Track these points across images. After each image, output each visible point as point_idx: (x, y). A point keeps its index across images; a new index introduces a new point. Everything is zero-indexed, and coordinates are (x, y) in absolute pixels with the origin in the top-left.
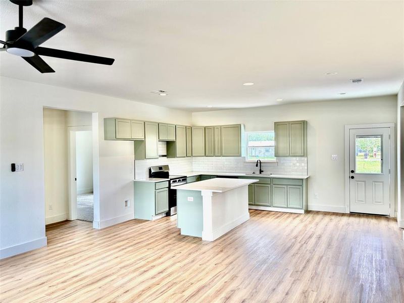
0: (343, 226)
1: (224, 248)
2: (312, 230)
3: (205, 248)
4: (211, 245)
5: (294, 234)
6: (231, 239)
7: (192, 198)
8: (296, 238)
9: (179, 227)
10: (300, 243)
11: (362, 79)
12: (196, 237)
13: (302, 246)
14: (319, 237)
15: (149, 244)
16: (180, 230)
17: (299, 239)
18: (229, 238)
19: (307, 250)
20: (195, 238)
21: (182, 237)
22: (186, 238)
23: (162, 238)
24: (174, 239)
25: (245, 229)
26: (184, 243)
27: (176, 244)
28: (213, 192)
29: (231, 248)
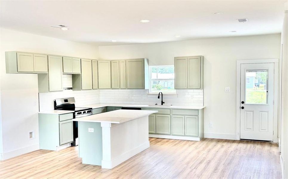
0: (232, 152)
1: (121, 175)
2: (204, 156)
3: (104, 175)
4: (110, 173)
5: (188, 160)
6: (128, 166)
7: (93, 129)
8: (188, 163)
9: (80, 157)
10: (190, 168)
11: (246, 19)
12: (96, 166)
13: (191, 171)
14: (209, 163)
15: (49, 174)
16: (81, 160)
17: (190, 165)
18: (127, 166)
19: (195, 175)
20: (95, 166)
21: (82, 166)
22: (86, 167)
23: (63, 168)
24: (75, 168)
25: (143, 156)
26: (83, 171)
27: (76, 173)
28: (112, 124)
29: (127, 175)
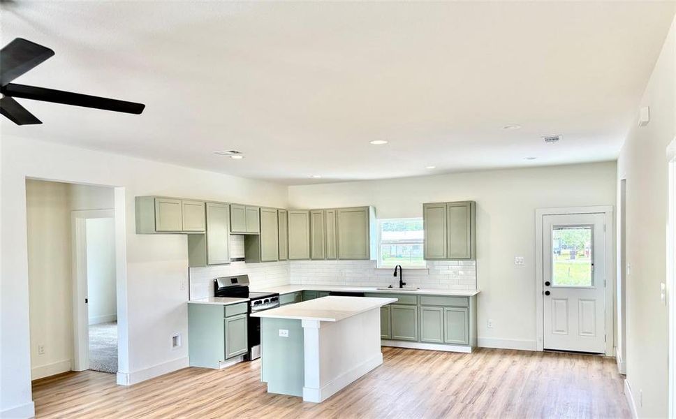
0: (532, 372)
1: (339, 414)
2: (484, 380)
3: (310, 414)
4: (320, 409)
5: (454, 388)
6: (351, 398)
7: (287, 331)
8: (456, 394)
9: (264, 381)
10: (462, 402)
11: (560, 137)
12: (293, 397)
13: (465, 408)
14: (494, 393)
15: (212, 410)
16: (266, 384)
17: (462, 395)
18: (349, 397)
19: (473, 414)
20: (290, 398)
21: (268, 397)
22: (276, 399)
23: (235, 400)
24: (256, 400)
25: (374, 380)
26: (272, 407)
27: (259, 409)
28: (322, 322)
29: (351, 413)
